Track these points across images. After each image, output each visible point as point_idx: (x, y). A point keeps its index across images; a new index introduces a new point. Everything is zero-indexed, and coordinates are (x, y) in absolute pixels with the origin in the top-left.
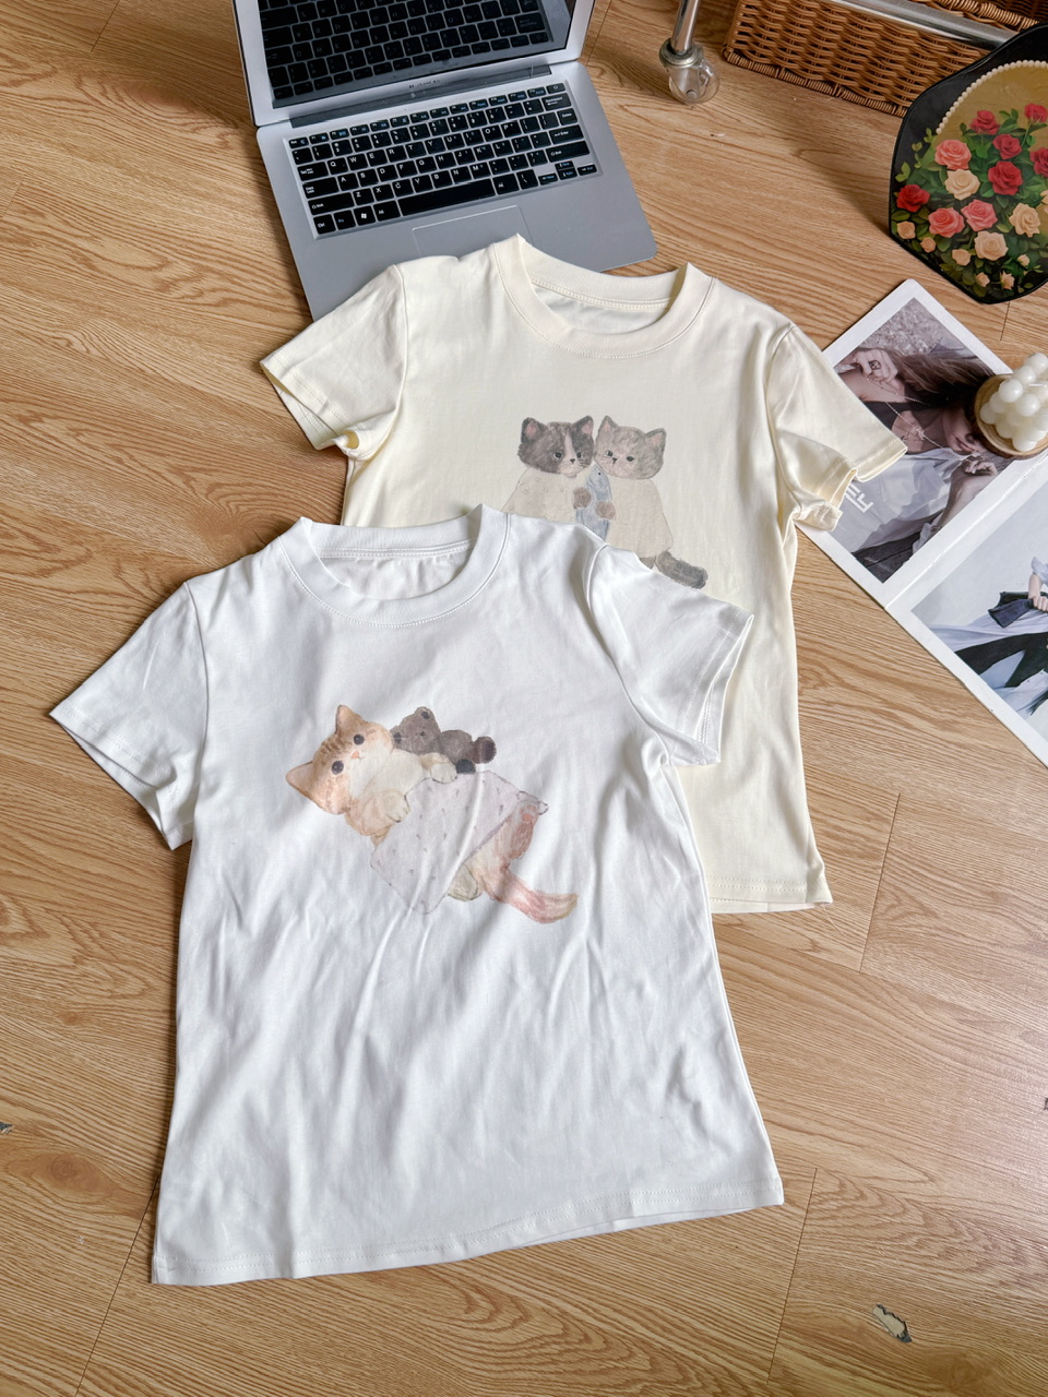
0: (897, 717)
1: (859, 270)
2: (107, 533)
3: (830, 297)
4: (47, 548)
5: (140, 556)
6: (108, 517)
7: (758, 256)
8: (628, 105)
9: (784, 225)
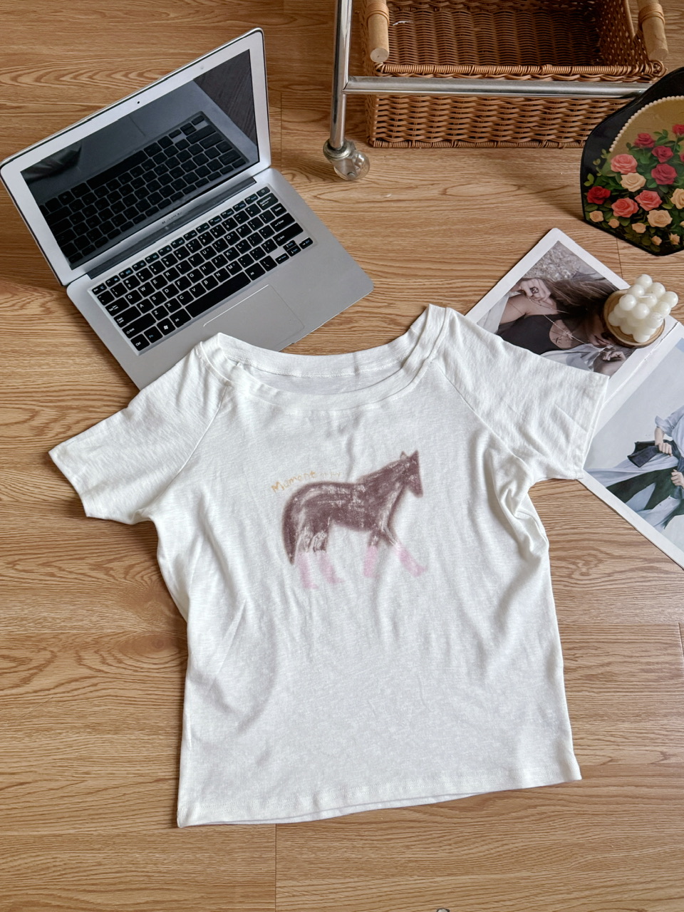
2: (62, 633)
4: (21, 661)
5: (93, 642)
6: (58, 621)
7: (444, 274)
8: (320, 195)
9: (453, 247)
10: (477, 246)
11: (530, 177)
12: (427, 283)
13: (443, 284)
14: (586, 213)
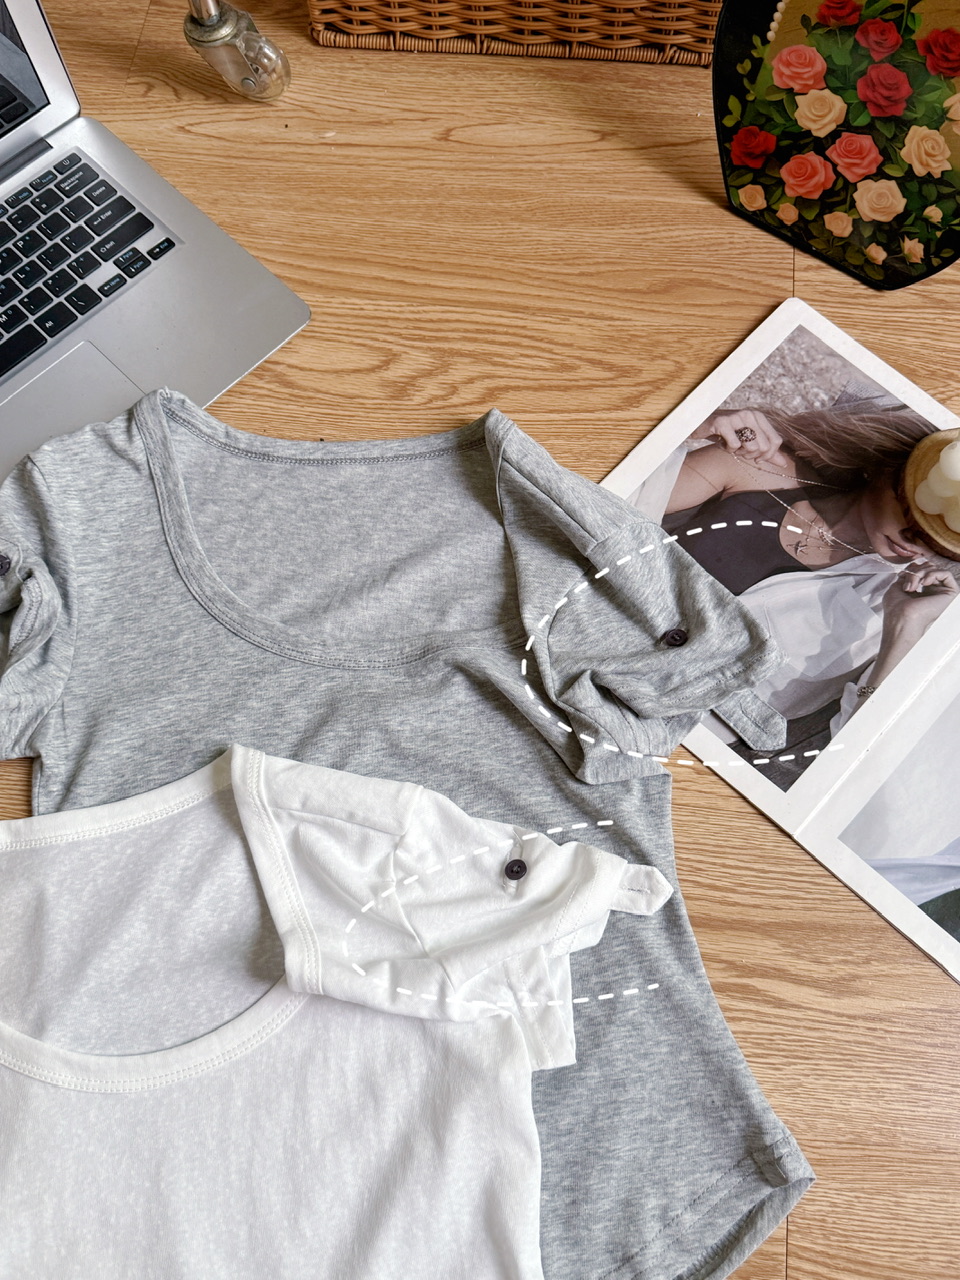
0: (758, 991)
1: (560, 278)
3: (524, 327)
7: (408, 292)
8: (191, 125)
9: (440, 239)
10: (490, 242)
11: (631, 117)
12: (368, 306)
13: (401, 312)
14: (732, 190)
